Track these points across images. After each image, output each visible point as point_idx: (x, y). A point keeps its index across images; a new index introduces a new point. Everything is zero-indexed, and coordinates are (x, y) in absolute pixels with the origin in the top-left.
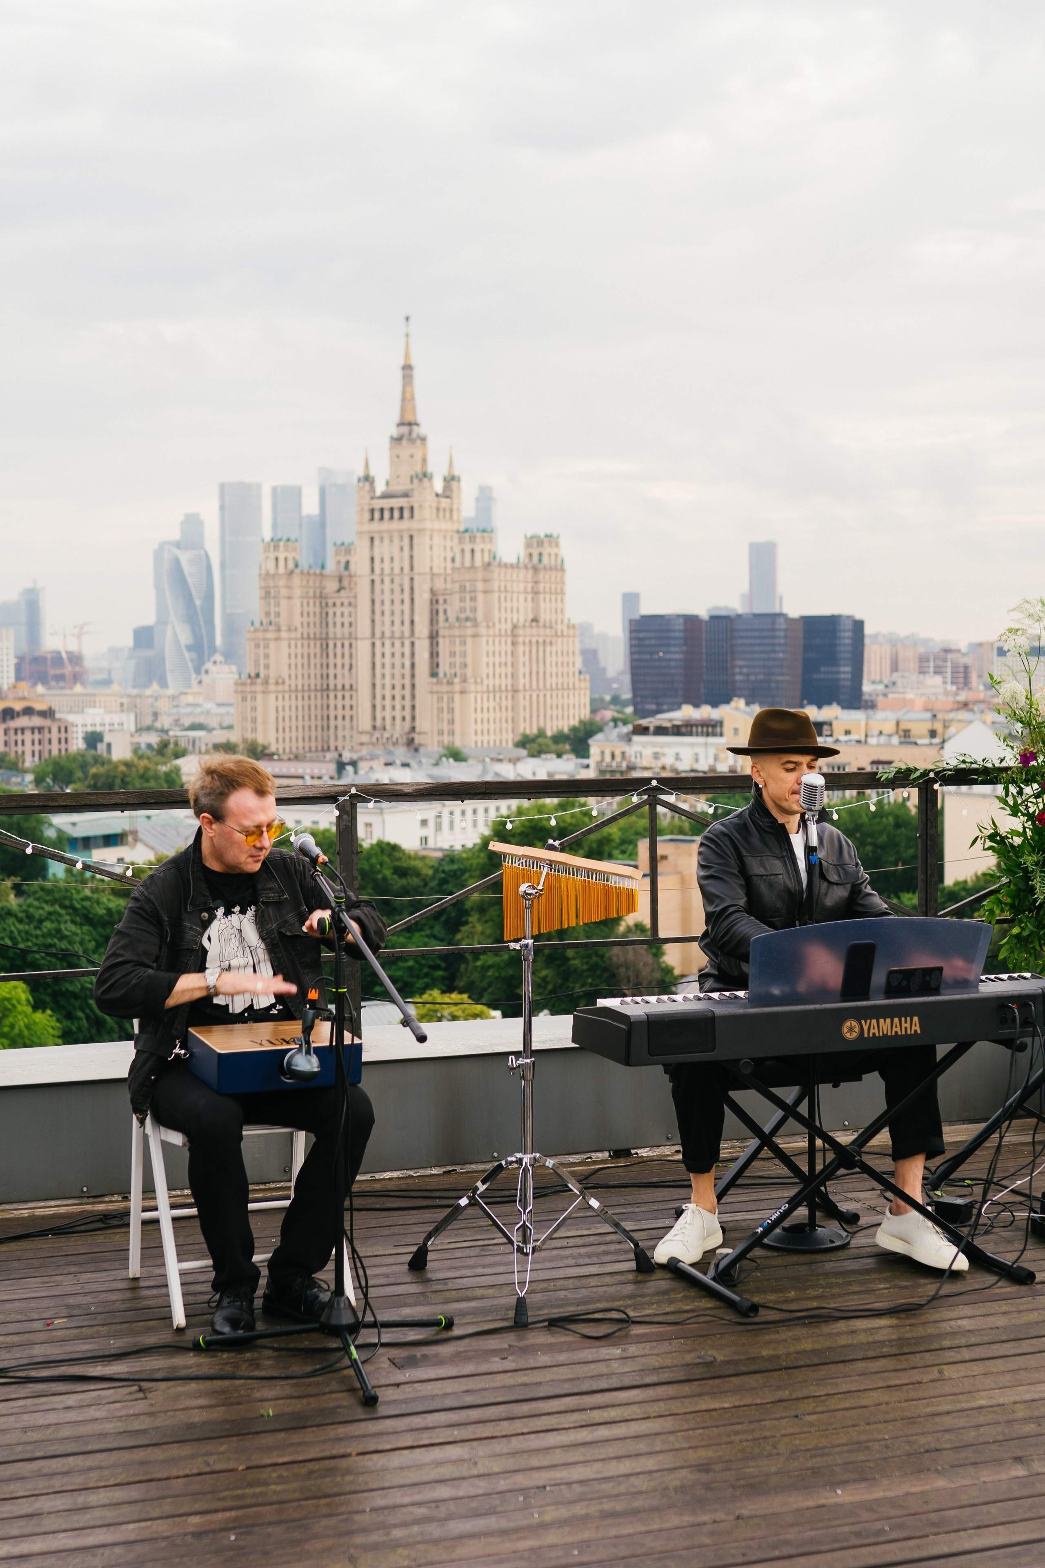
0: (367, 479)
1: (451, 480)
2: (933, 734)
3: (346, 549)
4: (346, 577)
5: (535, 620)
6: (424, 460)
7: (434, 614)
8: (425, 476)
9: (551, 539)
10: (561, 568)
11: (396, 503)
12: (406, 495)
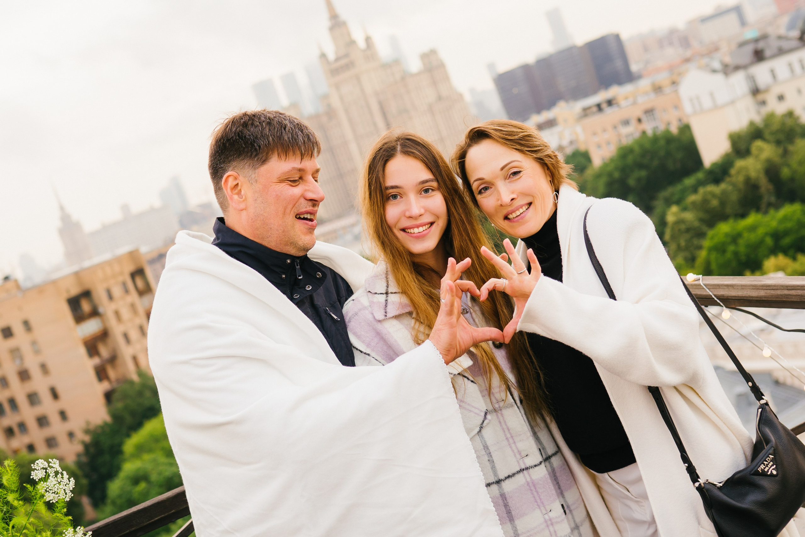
0: (323, 56)
1: (368, 40)
2: (674, 83)
3: (325, 97)
4: (330, 113)
5: (440, 98)
6: (349, 34)
7: (384, 115)
8: (352, 43)
9: (433, 52)
10: (442, 66)
11: (343, 62)
12: (346, 55)
